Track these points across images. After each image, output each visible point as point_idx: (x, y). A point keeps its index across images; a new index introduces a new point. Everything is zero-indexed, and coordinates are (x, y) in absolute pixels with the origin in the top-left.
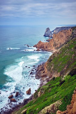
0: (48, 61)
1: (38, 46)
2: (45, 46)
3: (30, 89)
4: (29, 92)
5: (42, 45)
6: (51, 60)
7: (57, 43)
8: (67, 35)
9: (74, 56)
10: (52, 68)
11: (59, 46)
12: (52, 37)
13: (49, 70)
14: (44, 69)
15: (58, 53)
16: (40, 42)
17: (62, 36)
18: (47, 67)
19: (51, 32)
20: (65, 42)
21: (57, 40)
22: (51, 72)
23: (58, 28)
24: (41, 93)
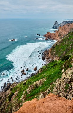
0: (52, 47)
1: (47, 36)
2: (52, 36)
3: (36, 67)
4: (35, 69)
5: (50, 35)
6: (54, 47)
7: (61, 34)
8: (70, 28)
9: (72, 45)
10: (54, 53)
11: (62, 36)
12: (58, 29)
13: (52, 54)
14: (49, 53)
15: (60, 42)
16: (48, 33)
17: (66, 29)
18: (50, 52)
19: (58, 25)
20: (67, 33)
21: (62, 32)
22: (53, 56)
23: (64, 22)
24: (41, 70)
